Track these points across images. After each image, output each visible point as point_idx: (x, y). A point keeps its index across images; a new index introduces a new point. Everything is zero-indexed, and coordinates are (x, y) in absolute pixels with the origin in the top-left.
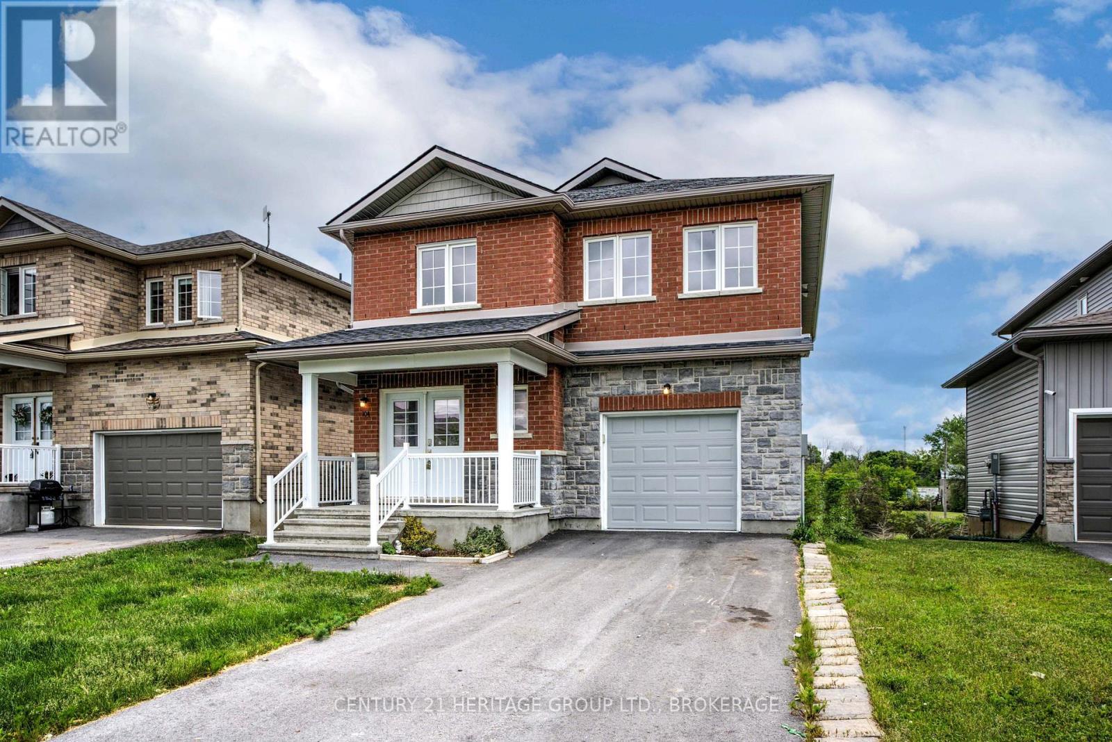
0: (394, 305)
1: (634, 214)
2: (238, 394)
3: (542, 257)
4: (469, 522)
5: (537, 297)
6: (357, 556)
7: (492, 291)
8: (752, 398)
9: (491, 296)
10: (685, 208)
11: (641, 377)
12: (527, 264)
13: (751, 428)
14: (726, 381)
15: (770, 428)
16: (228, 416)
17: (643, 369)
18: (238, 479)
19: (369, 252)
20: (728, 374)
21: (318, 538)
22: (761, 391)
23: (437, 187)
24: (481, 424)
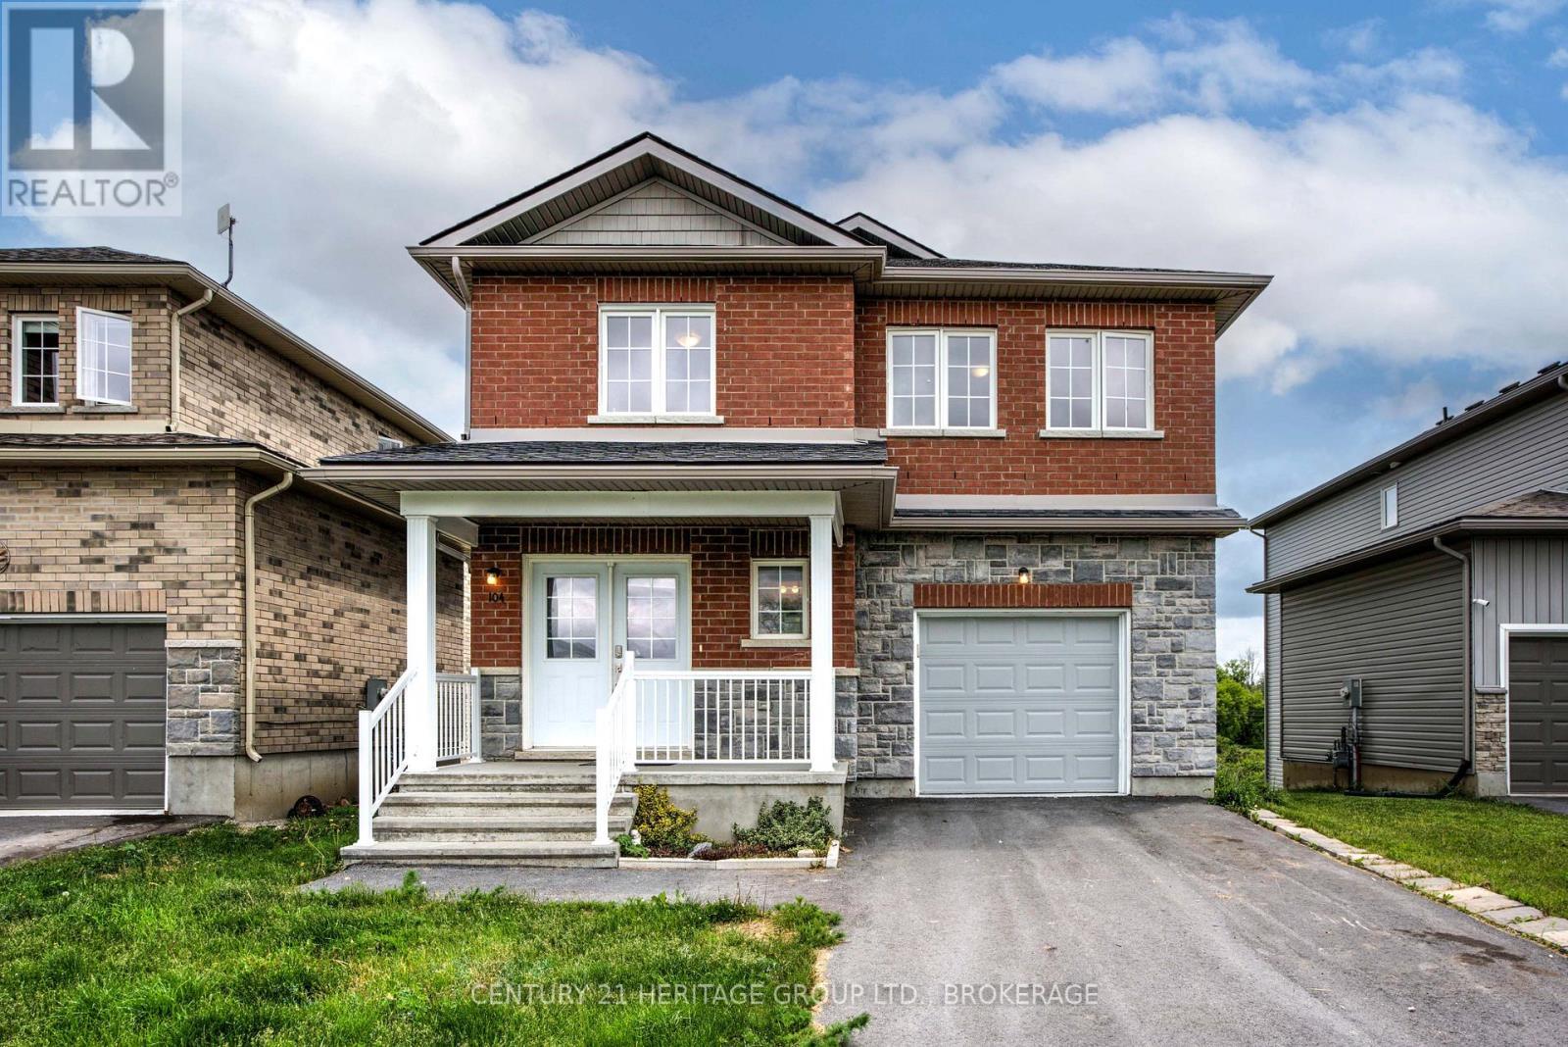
0: (555, 404)
1: (971, 298)
2: (207, 551)
3: (833, 348)
4: (762, 793)
5: (826, 413)
6: (571, 863)
7: (744, 397)
8: (1148, 595)
9: (742, 405)
10: (1051, 299)
11: (983, 555)
12: (806, 357)
13: (1148, 639)
14: (1111, 567)
15: (1175, 639)
16: (183, 593)
17: (985, 543)
18: (207, 715)
19: (503, 306)
20: (1114, 557)
21: (471, 830)
22: (1161, 585)
23: (639, 207)
24: (724, 623)
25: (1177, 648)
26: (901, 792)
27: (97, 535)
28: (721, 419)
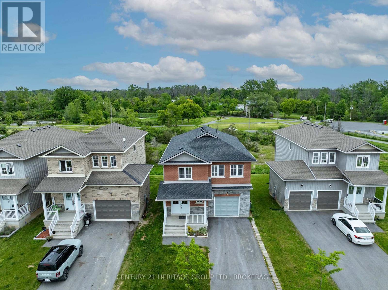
0: (174, 178)
2: (135, 194)
3: (205, 172)
4: (200, 227)
5: (205, 179)
8: (242, 195)
9: (195, 178)
12: (202, 173)
13: (242, 200)
14: (238, 192)
16: (132, 198)
18: (136, 211)
24: (193, 201)
25: (245, 201)
26: (213, 216)
27: (122, 192)
28: (193, 180)
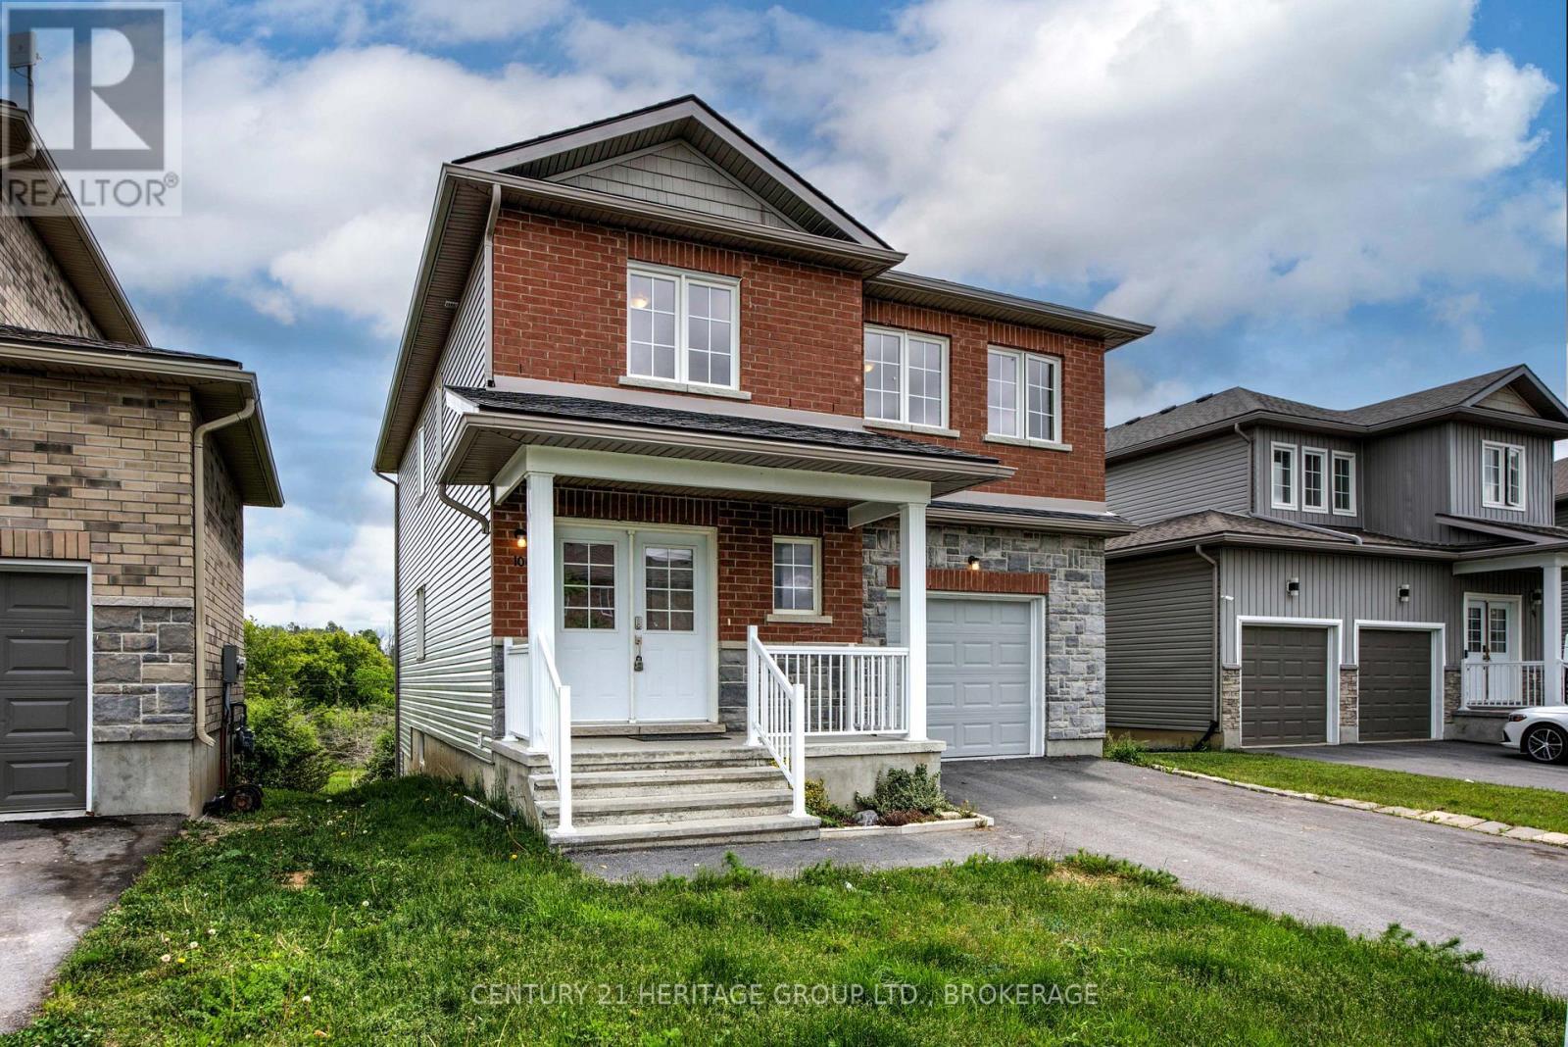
0: (584, 360)
1: (932, 307)
2: (151, 487)
3: (844, 339)
4: (878, 762)
5: (838, 401)
7: (767, 376)
8: (1060, 585)
9: (766, 384)
10: (991, 319)
11: (941, 542)
12: (822, 344)
14: (1035, 559)
15: (1078, 623)
16: (114, 537)
17: (943, 532)
18: (153, 690)
19: (530, 246)
20: (1036, 551)
22: (1069, 576)
24: (750, 597)
25: (1078, 631)
28: (748, 395)
